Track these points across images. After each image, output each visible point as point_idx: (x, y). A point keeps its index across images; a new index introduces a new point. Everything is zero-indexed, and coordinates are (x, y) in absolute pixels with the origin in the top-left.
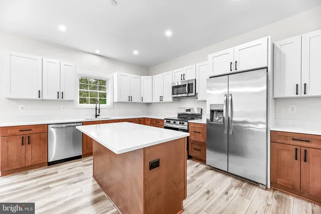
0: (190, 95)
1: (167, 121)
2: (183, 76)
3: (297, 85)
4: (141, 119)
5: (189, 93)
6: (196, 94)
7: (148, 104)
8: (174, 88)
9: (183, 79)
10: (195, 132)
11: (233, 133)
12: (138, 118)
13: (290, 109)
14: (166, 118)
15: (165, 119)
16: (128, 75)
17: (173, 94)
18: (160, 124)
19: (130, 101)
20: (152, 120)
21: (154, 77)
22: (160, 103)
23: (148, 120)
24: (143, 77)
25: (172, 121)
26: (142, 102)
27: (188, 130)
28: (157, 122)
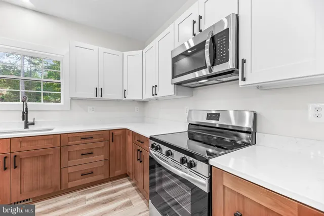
1: (153, 146)
2: (196, 24)
4: (116, 133)
5: (213, 65)
6: (239, 64)
7: (143, 103)
9: (196, 31)
14: (152, 134)
15: (151, 138)
16: (95, 48)
18: (145, 146)
19: (97, 97)
20: (134, 134)
21: (145, 50)
22: (153, 99)
23: (129, 134)
24: (126, 54)
25: (165, 149)
26: (124, 99)
27: (210, 194)
28: (139, 141)
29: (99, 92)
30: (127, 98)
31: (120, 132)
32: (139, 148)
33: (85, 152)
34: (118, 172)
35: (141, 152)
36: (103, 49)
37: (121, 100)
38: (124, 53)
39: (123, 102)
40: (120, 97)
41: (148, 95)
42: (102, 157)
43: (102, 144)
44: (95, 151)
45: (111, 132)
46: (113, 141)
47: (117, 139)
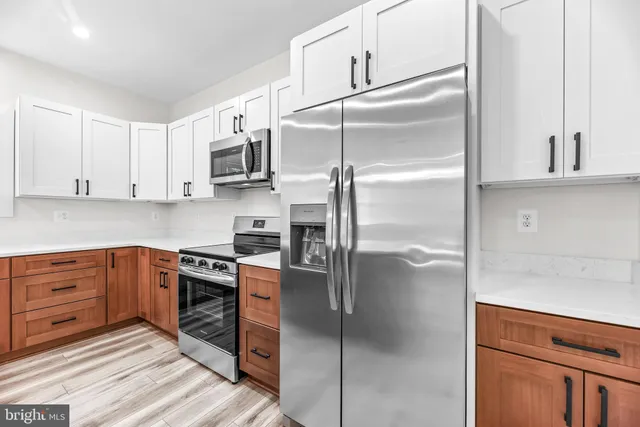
0: (255, 176)
1: (183, 260)
2: (237, 122)
3: (552, 140)
4: (119, 253)
6: (270, 174)
7: (168, 205)
8: (215, 155)
9: (237, 129)
10: (255, 296)
11: (355, 308)
12: (107, 250)
13: (520, 220)
14: (183, 247)
15: (181, 252)
17: (213, 176)
18: (171, 265)
19: (80, 195)
20: (154, 252)
21: (171, 126)
22: (185, 201)
23: (143, 253)
24: (136, 125)
25: (198, 259)
26: (132, 198)
27: (238, 288)
28: (163, 260)
29: (82, 186)
30: (137, 198)
31: (126, 252)
32: (162, 270)
33: (58, 286)
34: (122, 316)
35: (166, 274)
36: (89, 115)
37: (128, 202)
38: (132, 123)
39: (130, 204)
40: (125, 195)
41: (177, 194)
42: (93, 292)
43: (92, 272)
44: (79, 284)
45: (109, 252)
46: (113, 267)
47: (121, 263)
